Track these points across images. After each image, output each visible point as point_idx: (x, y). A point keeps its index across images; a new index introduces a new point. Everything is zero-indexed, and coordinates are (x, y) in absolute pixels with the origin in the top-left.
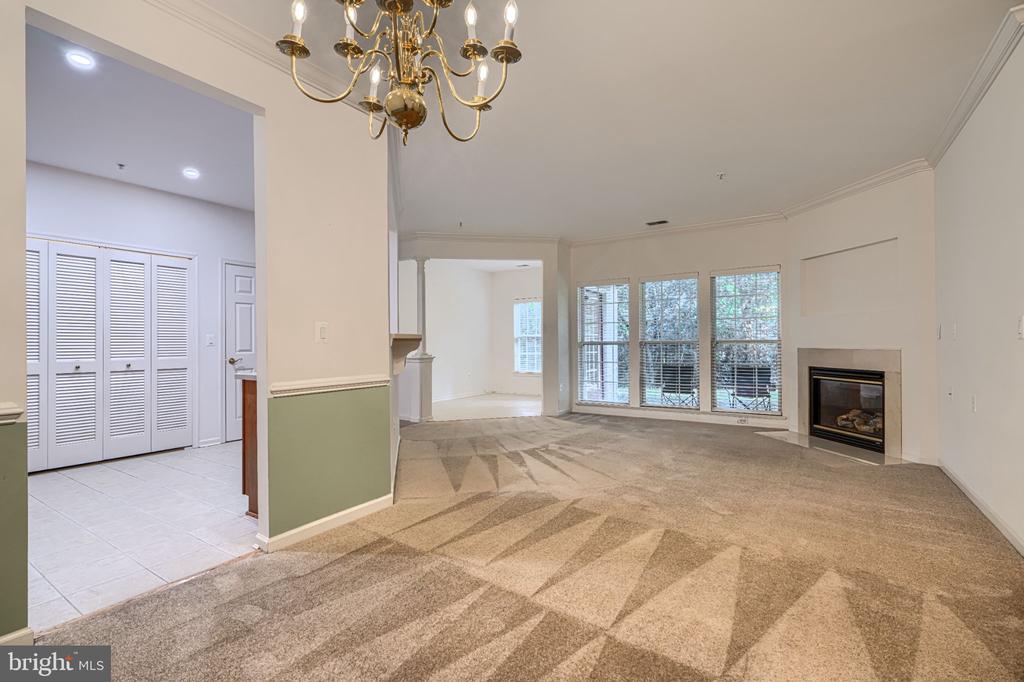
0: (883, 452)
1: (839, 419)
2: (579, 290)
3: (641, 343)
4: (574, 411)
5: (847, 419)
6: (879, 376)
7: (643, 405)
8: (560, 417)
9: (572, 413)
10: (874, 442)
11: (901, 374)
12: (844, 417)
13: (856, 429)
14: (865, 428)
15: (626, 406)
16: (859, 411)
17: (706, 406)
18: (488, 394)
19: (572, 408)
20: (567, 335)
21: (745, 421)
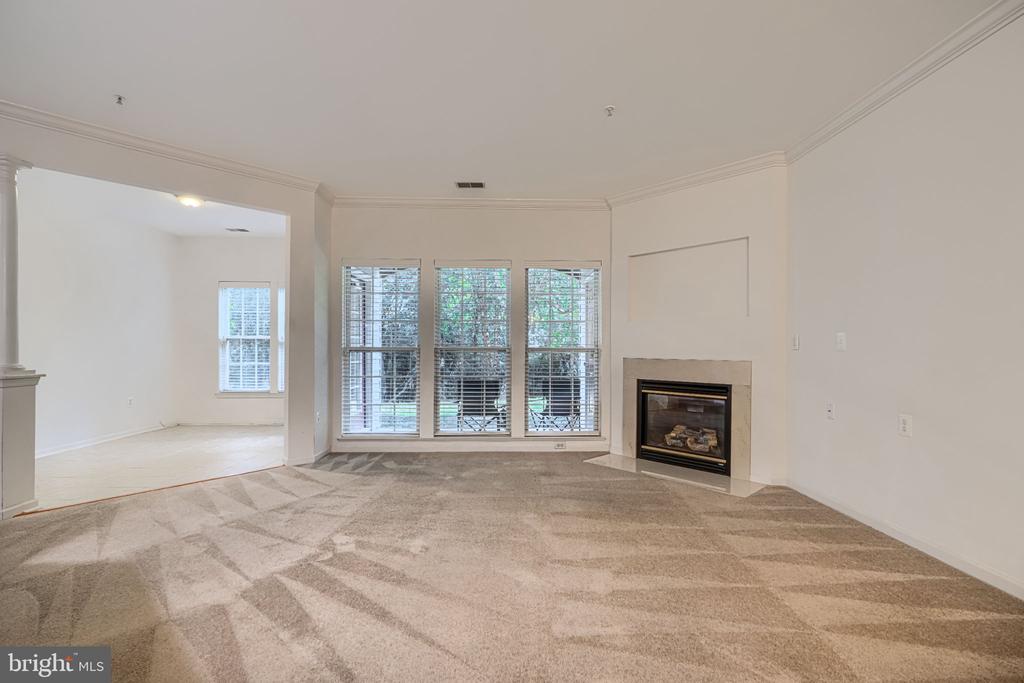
0: (729, 475)
1: (667, 438)
2: (344, 270)
3: (436, 350)
4: (333, 451)
5: (676, 438)
6: (725, 390)
7: (437, 434)
8: (316, 465)
9: (330, 455)
10: (716, 463)
11: (749, 387)
12: (673, 435)
13: (688, 448)
14: (698, 447)
15: (415, 437)
16: (683, 428)
17: (518, 430)
19: (331, 446)
20: (326, 337)
21: (563, 445)
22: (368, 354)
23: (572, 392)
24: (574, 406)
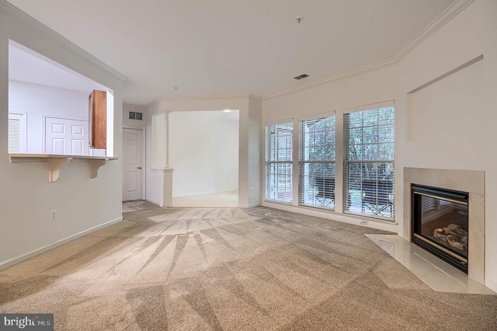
0: (467, 273)
1: (435, 232)
2: (267, 128)
3: (300, 162)
4: (263, 205)
5: (443, 233)
6: (464, 196)
7: (301, 204)
8: (248, 208)
9: (260, 206)
10: (460, 261)
12: (440, 230)
14: (455, 244)
15: (290, 205)
17: (339, 209)
19: (261, 203)
20: (258, 157)
21: (366, 223)
22: (276, 164)
23: (377, 189)
24: (378, 199)
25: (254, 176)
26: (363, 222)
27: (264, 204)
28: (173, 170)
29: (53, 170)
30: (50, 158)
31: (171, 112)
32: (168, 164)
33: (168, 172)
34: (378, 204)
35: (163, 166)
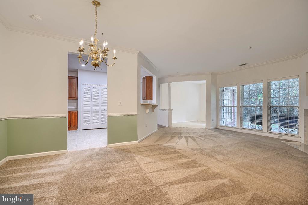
2: (220, 89)
3: (241, 106)
7: (241, 127)
8: (211, 129)
15: (235, 128)
17: (265, 130)
18: (199, 121)
19: (217, 127)
20: (215, 104)
21: (282, 137)
22: (224, 107)
23: (288, 120)
24: (289, 125)
25: (214, 113)
26: (280, 137)
27: (219, 127)
28: (172, 110)
29: (147, 109)
30: (150, 105)
31: (171, 82)
32: (170, 107)
33: (170, 110)
34: (289, 128)
35: (167, 108)
